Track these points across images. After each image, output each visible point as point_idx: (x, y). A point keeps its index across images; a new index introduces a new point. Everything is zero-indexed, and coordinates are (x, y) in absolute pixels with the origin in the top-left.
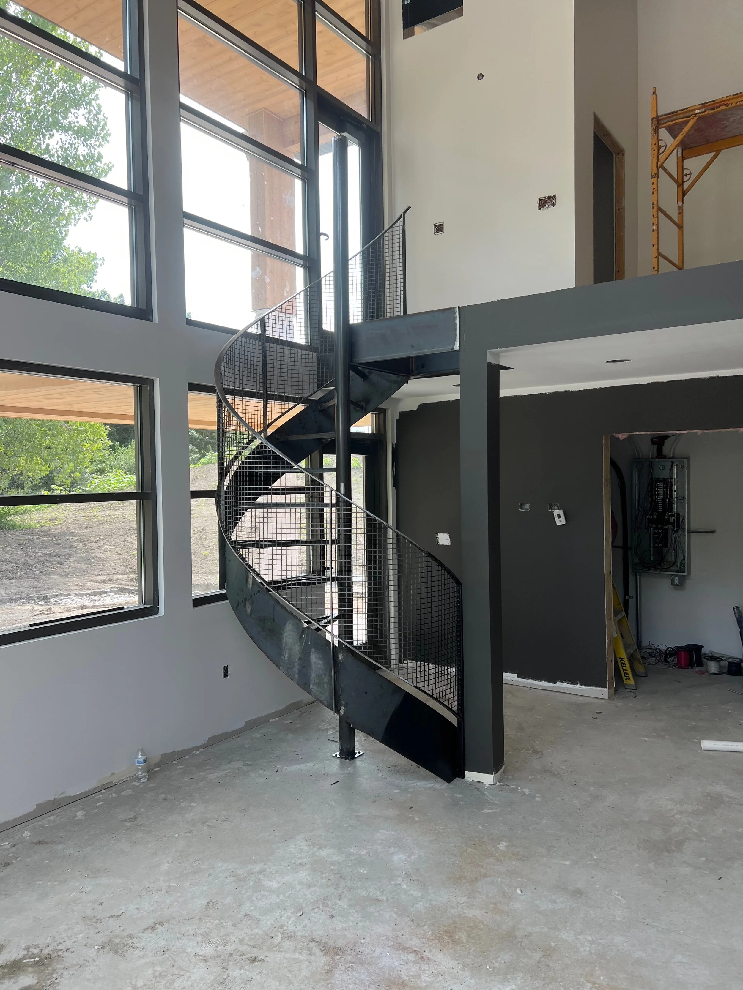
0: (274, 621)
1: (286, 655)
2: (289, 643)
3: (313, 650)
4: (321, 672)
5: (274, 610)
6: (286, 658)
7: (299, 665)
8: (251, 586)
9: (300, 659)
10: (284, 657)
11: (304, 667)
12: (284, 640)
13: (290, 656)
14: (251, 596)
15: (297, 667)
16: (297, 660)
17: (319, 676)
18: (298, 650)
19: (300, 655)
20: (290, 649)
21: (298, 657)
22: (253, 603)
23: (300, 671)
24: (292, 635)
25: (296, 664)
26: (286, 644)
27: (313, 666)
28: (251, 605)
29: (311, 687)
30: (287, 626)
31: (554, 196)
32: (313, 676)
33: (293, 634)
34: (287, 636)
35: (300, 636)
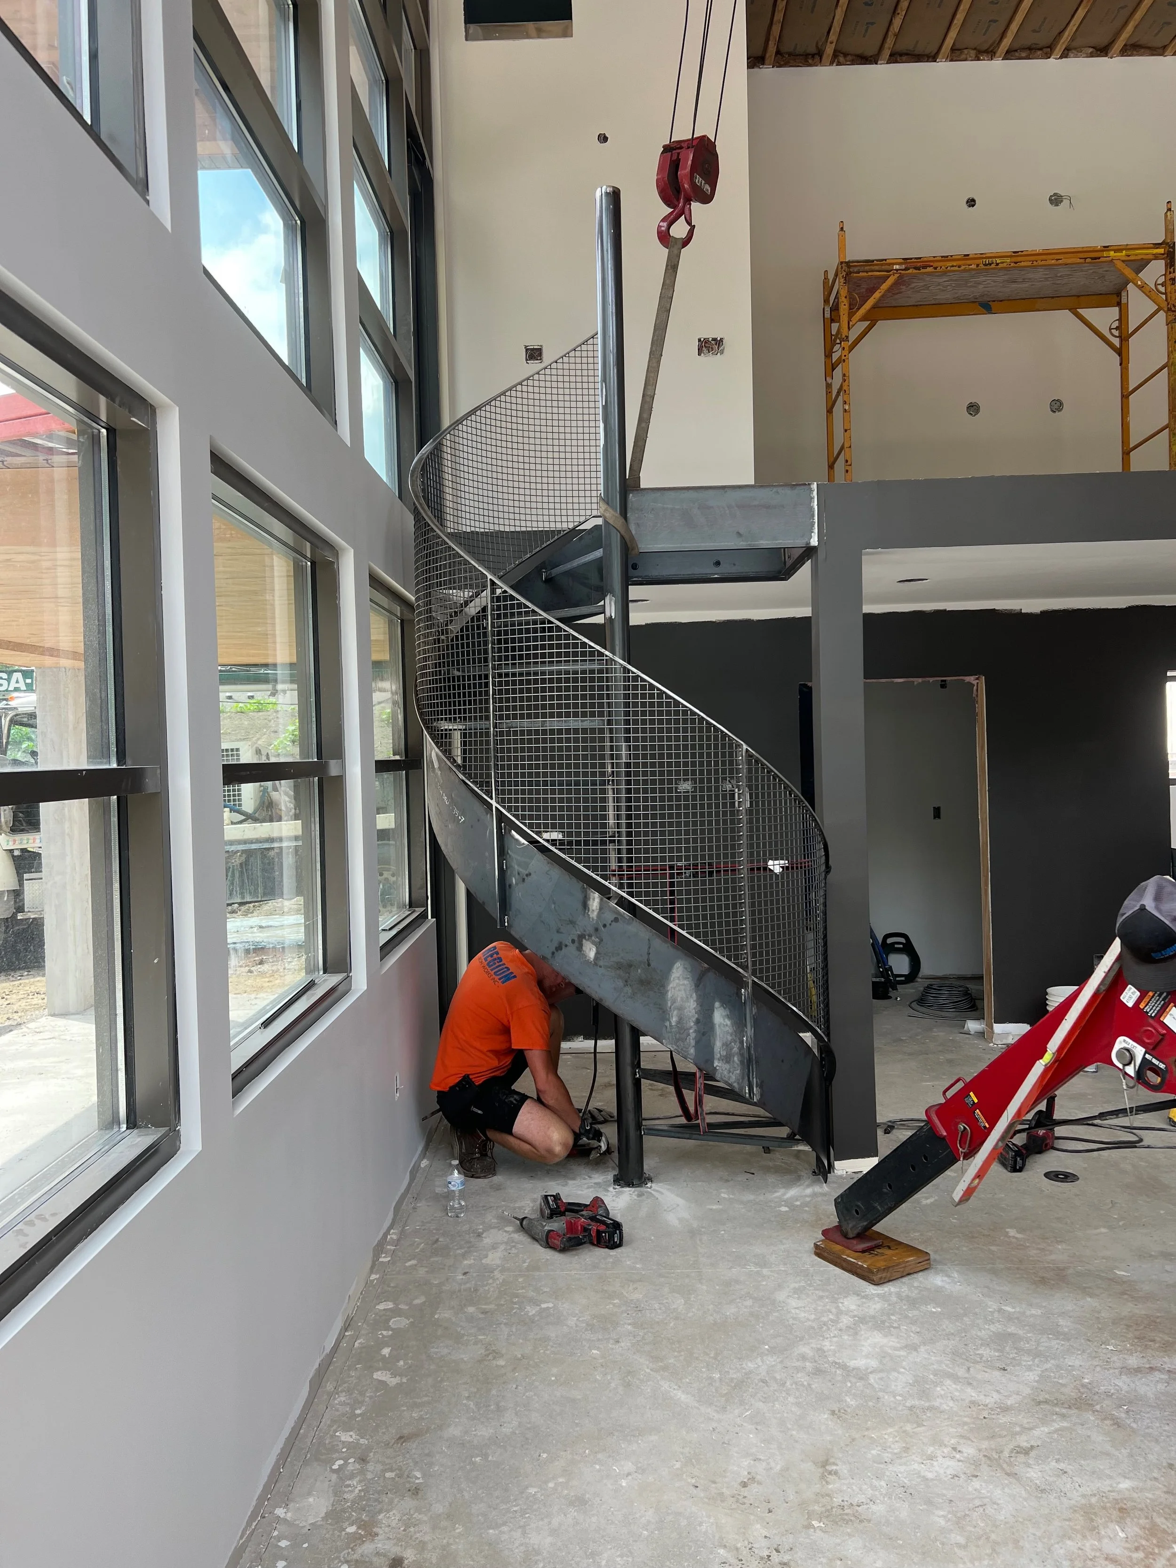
0: (649, 965)
1: (674, 1020)
2: (679, 999)
3: (717, 1004)
4: (729, 1038)
5: (649, 948)
6: (673, 1024)
7: (695, 1031)
8: (595, 913)
9: (698, 1022)
10: (670, 1023)
11: (704, 1034)
12: (670, 995)
13: (680, 1020)
14: (597, 930)
15: (693, 1035)
16: (692, 1024)
17: (726, 1045)
18: (694, 1008)
19: (696, 1016)
20: (680, 1009)
21: (694, 1019)
22: (601, 940)
23: (697, 1042)
24: (683, 985)
25: (691, 1031)
26: (674, 1002)
27: (718, 1031)
28: (598, 945)
29: (716, 1064)
30: (674, 970)
31: (721, 340)
32: (718, 1045)
33: (686, 982)
34: (674, 988)
35: (697, 986)
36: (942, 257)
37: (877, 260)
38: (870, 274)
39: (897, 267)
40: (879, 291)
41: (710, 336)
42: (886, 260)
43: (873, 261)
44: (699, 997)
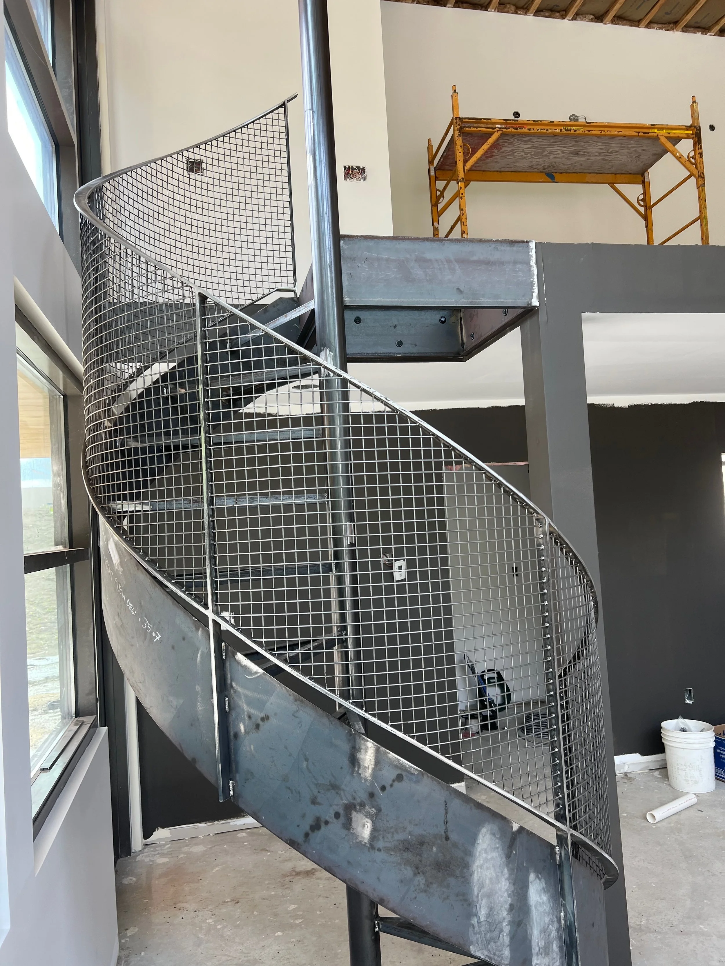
0: (447, 839)
1: (483, 913)
2: (487, 881)
3: (532, 877)
4: (547, 919)
5: (447, 813)
6: (482, 919)
7: (510, 923)
8: (369, 771)
9: (512, 907)
10: (478, 919)
11: (519, 924)
12: (476, 877)
13: (491, 909)
14: (372, 795)
15: (507, 930)
16: (505, 913)
17: (544, 931)
18: (507, 890)
19: (510, 901)
20: (490, 895)
21: (507, 906)
22: (379, 810)
23: (513, 938)
24: (492, 858)
25: (504, 924)
26: (481, 886)
27: (534, 914)
28: (375, 818)
29: (535, 962)
30: (480, 841)
31: (364, 169)
32: (535, 933)
33: (495, 854)
34: (481, 867)
35: (508, 856)
36: (534, 121)
37: (484, 119)
38: (479, 129)
39: (499, 126)
40: (486, 143)
41: (355, 164)
42: (491, 119)
43: (481, 119)
44: (511, 871)
